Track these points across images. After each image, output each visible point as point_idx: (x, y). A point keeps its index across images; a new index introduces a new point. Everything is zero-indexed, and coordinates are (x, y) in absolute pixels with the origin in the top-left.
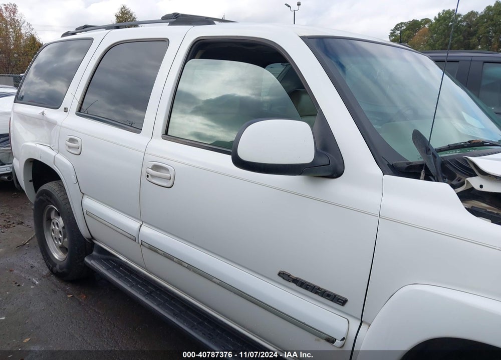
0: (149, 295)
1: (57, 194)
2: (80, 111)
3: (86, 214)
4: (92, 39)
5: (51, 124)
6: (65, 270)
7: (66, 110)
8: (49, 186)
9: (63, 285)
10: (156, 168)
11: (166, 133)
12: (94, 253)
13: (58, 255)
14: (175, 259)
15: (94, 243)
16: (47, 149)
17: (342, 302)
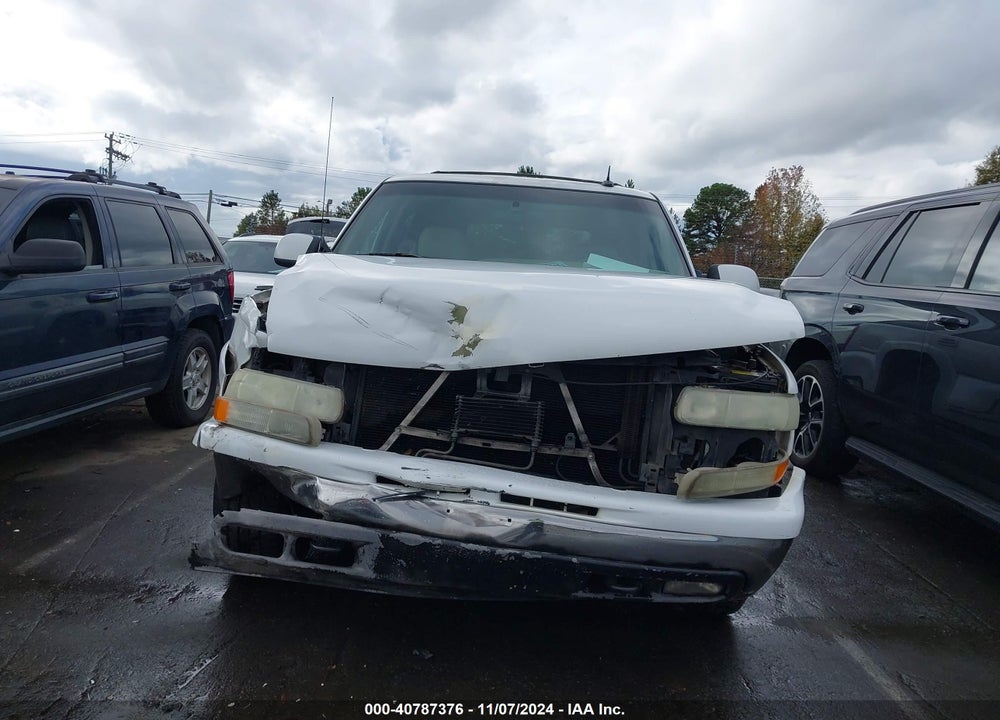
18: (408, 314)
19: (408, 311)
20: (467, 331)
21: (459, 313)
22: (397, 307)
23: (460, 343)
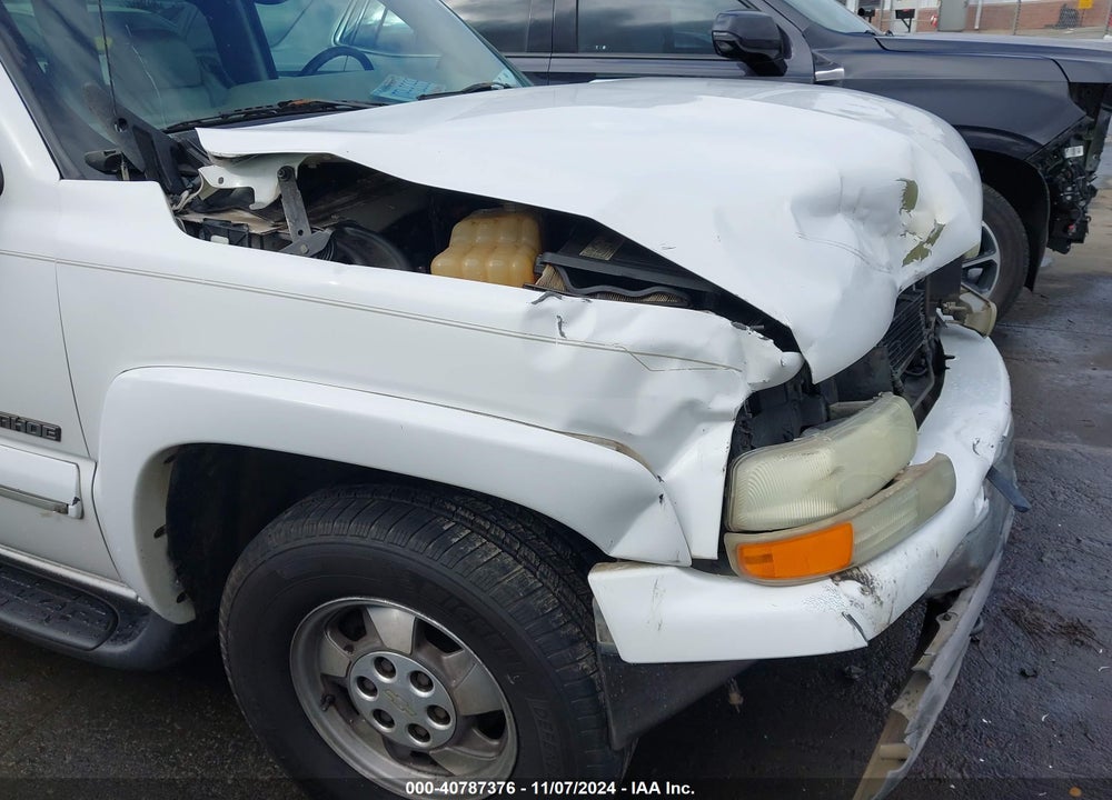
17: (59, 431)
19: (865, 212)
20: (921, 222)
21: (910, 196)
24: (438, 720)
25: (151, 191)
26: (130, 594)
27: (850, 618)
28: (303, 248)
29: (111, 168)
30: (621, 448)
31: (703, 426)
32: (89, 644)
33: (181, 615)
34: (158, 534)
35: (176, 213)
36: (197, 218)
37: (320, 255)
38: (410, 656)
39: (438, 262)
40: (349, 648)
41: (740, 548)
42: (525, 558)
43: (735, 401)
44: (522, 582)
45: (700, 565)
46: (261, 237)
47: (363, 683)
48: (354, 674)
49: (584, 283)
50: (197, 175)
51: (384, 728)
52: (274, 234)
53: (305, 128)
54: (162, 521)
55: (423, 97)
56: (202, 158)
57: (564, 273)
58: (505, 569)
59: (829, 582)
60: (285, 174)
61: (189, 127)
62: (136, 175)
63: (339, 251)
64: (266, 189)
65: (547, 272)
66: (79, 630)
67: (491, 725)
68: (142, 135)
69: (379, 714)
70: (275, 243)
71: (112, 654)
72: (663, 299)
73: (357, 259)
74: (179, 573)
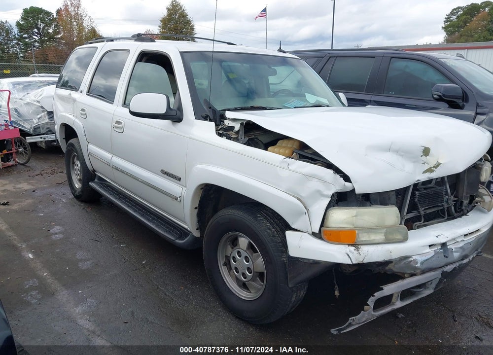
0: (119, 199)
1: (76, 145)
2: (89, 92)
3: (89, 154)
4: (97, 48)
5: (74, 100)
6: (81, 193)
7: (81, 92)
8: (72, 141)
9: (79, 203)
10: (118, 122)
11: (124, 104)
12: (96, 180)
13: (78, 185)
14: (125, 173)
15: (96, 174)
16: (71, 117)
17: (180, 179)
18: (402, 156)
19: (403, 154)
20: (431, 160)
21: (426, 152)
22: (397, 152)
23: (427, 167)
24: (249, 273)
25: (212, 124)
26: (186, 227)
27: (348, 255)
28: (241, 142)
29: (205, 118)
30: (299, 199)
31: (322, 198)
32: (173, 239)
33: (197, 234)
34: (196, 208)
35: (216, 130)
36: (221, 132)
37: (244, 144)
38: (245, 251)
39: (269, 149)
40: (232, 248)
41: (324, 231)
42: (276, 228)
43: (331, 193)
44: (273, 233)
45: (314, 234)
46: (234, 138)
47: (234, 258)
48: (232, 255)
49: (302, 158)
50: (224, 122)
51: (236, 274)
52: (236, 138)
53: (249, 114)
54: (197, 205)
55: (295, 108)
56: (226, 119)
57: (298, 155)
58: (269, 229)
59: (347, 246)
60: (242, 124)
61: (225, 110)
62: (210, 120)
63: (249, 143)
64: (237, 127)
65: (294, 154)
66: (173, 235)
67: (261, 275)
68: (214, 111)
69: (236, 269)
70: (236, 140)
71: (178, 243)
72: (321, 164)
73: (253, 145)
74: (199, 222)
